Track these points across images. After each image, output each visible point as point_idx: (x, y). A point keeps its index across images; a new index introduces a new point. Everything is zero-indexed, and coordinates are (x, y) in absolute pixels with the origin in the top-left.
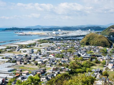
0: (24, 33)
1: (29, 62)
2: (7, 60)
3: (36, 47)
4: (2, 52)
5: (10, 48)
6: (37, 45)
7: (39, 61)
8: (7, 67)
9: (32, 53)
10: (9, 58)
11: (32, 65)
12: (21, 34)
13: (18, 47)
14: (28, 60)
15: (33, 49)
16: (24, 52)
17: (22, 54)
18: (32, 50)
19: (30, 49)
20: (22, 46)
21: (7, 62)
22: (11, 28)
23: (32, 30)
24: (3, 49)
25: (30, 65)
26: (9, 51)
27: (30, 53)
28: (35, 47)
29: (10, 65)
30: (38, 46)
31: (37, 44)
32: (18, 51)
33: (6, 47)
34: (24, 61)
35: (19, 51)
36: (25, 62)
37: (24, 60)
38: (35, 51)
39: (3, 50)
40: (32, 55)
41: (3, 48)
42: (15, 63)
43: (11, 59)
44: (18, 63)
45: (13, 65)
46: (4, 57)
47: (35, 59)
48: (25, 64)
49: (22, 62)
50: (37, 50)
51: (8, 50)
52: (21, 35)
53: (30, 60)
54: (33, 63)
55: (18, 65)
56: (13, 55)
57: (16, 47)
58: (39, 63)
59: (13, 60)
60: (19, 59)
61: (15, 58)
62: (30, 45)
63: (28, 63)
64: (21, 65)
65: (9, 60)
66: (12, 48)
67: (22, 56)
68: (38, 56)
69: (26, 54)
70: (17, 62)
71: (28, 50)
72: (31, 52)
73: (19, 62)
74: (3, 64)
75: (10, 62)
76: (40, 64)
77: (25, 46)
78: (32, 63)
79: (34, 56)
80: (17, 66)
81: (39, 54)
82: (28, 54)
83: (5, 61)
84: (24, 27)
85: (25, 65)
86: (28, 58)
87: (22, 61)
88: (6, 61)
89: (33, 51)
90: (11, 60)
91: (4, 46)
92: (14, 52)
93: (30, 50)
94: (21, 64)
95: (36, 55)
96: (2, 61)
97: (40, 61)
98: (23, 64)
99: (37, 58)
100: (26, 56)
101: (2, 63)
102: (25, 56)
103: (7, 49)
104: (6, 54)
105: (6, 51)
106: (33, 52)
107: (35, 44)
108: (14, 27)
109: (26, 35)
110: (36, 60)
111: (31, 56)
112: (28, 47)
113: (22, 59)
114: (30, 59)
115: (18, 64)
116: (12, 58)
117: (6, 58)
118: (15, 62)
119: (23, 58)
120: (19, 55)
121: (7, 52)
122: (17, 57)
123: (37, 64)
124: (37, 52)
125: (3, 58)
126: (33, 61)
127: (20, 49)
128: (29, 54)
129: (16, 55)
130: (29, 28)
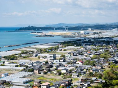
0: (44, 33)
1: (50, 70)
2: (22, 68)
3: (59, 51)
4: (15, 58)
5: (26, 53)
6: (60, 49)
7: (63, 70)
8: (22, 77)
9: (54, 60)
10: (25, 66)
11: (54, 74)
12: (39, 34)
13: (35, 52)
14: (49, 68)
15: (55, 55)
16: (43, 57)
17: (40, 61)
18: (53, 55)
19: (52, 54)
20: (40, 51)
21: (22, 71)
22: (27, 27)
23: (53, 29)
24: (17, 54)
25: (52, 74)
26: (24, 57)
27: (52, 60)
28: (57, 51)
29: (26, 75)
30: (61, 50)
31: (60, 48)
32: (36, 56)
33: (20, 52)
34: (43, 70)
35: (37, 56)
36: (45, 71)
37: (44, 68)
38: (58, 56)
39: (17, 56)
40: (54, 61)
41: (17, 53)
42: (32, 73)
44: (36, 72)
45: (29, 75)
46: (18, 64)
47: (58, 67)
48: (45, 73)
49: (41, 70)
50: (60, 56)
51: (23, 55)
52: (39, 36)
53: (51, 69)
54: (55, 72)
55: (36, 75)
56: (30, 62)
57: (33, 52)
58: (63, 72)
59: (29, 68)
60: (37, 67)
61: (32, 65)
62: (51, 49)
63: (49, 73)
65: (25, 68)
66: (28, 52)
67: (42, 63)
68: (62, 63)
69: (46, 60)
70: (35, 71)
71: (49, 56)
72: (53, 58)
73: (37, 71)
74: (17, 74)
75: (26, 71)
76: (65, 73)
77: (44, 50)
78: (54, 72)
79: (56, 63)
80: (34, 76)
81: (62, 61)
82: (49, 61)
83: (19, 70)
84: (43, 26)
85: (45, 75)
86: (49, 65)
87: (41, 69)
88: (20, 70)
89: (56, 57)
90: (27, 69)
91: (18, 50)
92: (30, 57)
93: (51, 55)
94: (40, 73)
95: (59, 61)
96: (16, 70)
97: (65, 69)
98: (42, 74)
99: (60, 65)
100: (47, 63)
101: (16, 72)
102: (45, 63)
103: (21, 54)
104: (21, 60)
105: (21, 56)
106: (55, 58)
107: (58, 47)
108: (31, 26)
109: (46, 35)
110: (59, 68)
111: (52, 63)
112: (48, 52)
113: (41, 67)
114: (51, 66)
115: (36, 73)
116: (28, 66)
117: (21, 65)
118: (33, 70)
119: (43, 66)
120: (37, 62)
121: (22, 58)
122: (35, 64)
123: (60, 74)
124: (60, 58)
125: (16, 66)
126: (56, 70)
128: (50, 61)
129: (33, 62)
130: (50, 27)
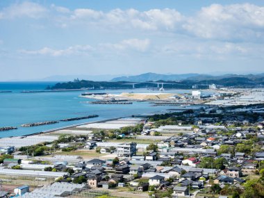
0: (110, 95)
1: (122, 180)
2: (61, 175)
3: (143, 136)
4: (45, 152)
5: (69, 140)
6: (147, 131)
7: (152, 178)
8: (60, 194)
9: (132, 155)
10: (67, 170)
11: (133, 188)
12: (99, 98)
13: (90, 138)
14: (120, 175)
15: (136, 144)
16: (108, 150)
17: (102, 158)
18: (131, 145)
19: (127, 144)
20: (102, 136)
21: (60, 181)
22: (72, 80)
23: (130, 87)
24: (49, 143)
25: (127, 189)
26: (65, 150)
27: (127, 156)
28: (139, 136)
29: (70, 190)
30: (148, 134)
31: (146, 128)
32: (91, 148)
33: (56, 138)
34: (108, 178)
35: (95, 148)
36: (112, 181)
37: (110, 175)
38: (142, 147)
39: (50, 146)
40: (133, 160)
41: (50, 141)
42: (83, 185)
43: (72, 171)
44: (92, 183)
45: (76, 189)
46: (52, 166)
47: (141, 172)
48: (113, 186)
49: (104, 180)
50: (145, 146)
51: (62, 145)
52: (99, 102)
53: (125, 176)
54: (134, 184)
55: (91, 190)
56: (79, 160)
57: (85, 138)
58: (153, 183)
59: (77, 175)
60: (94, 172)
61: (84, 168)
62: (126, 132)
63: (121, 185)
64: (100, 189)
65: (66, 174)
66: (74, 139)
67: (105, 162)
68: (149, 162)
69: (113, 156)
70: (90, 181)
71: (121, 147)
72: (129, 152)
73: (95, 181)
74: (49, 187)
75: (70, 181)
76: (157, 187)
77: (110, 134)
78: (131, 183)
79: (137, 162)
80: (88, 191)
81: (151, 158)
82: (120, 158)
83: (53, 179)
84: (109, 79)
85: (111, 191)
86: (121, 168)
87: (104, 177)
88: (56, 179)
89: (136, 150)
90: (71, 176)
91: (51, 133)
92: (79, 150)
93: (125, 146)
94: (101, 186)
95: (145, 159)
96: (47, 179)
97: (156, 178)
98: (105, 187)
99: (147, 168)
100: (116, 162)
101: (47, 182)
102: (111, 163)
103: (59, 142)
104: (57, 157)
105: (57, 148)
106: (134, 151)
107: (142, 128)
108: (80, 80)
109: (114, 101)
110: (144, 175)
111: (129, 163)
112: (120, 138)
113: (103, 171)
114: (126, 171)
115: (92, 186)
116: (75, 169)
117: (58, 168)
118: (84, 180)
119: (107, 169)
120: (93, 162)
121: (61, 151)
122: (89, 166)
123: (146, 188)
124: (146, 152)
125: (49, 169)
126: (136, 178)
127: (98, 144)
128: (124, 158)
129: (86, 159)
130: (124, 82)
